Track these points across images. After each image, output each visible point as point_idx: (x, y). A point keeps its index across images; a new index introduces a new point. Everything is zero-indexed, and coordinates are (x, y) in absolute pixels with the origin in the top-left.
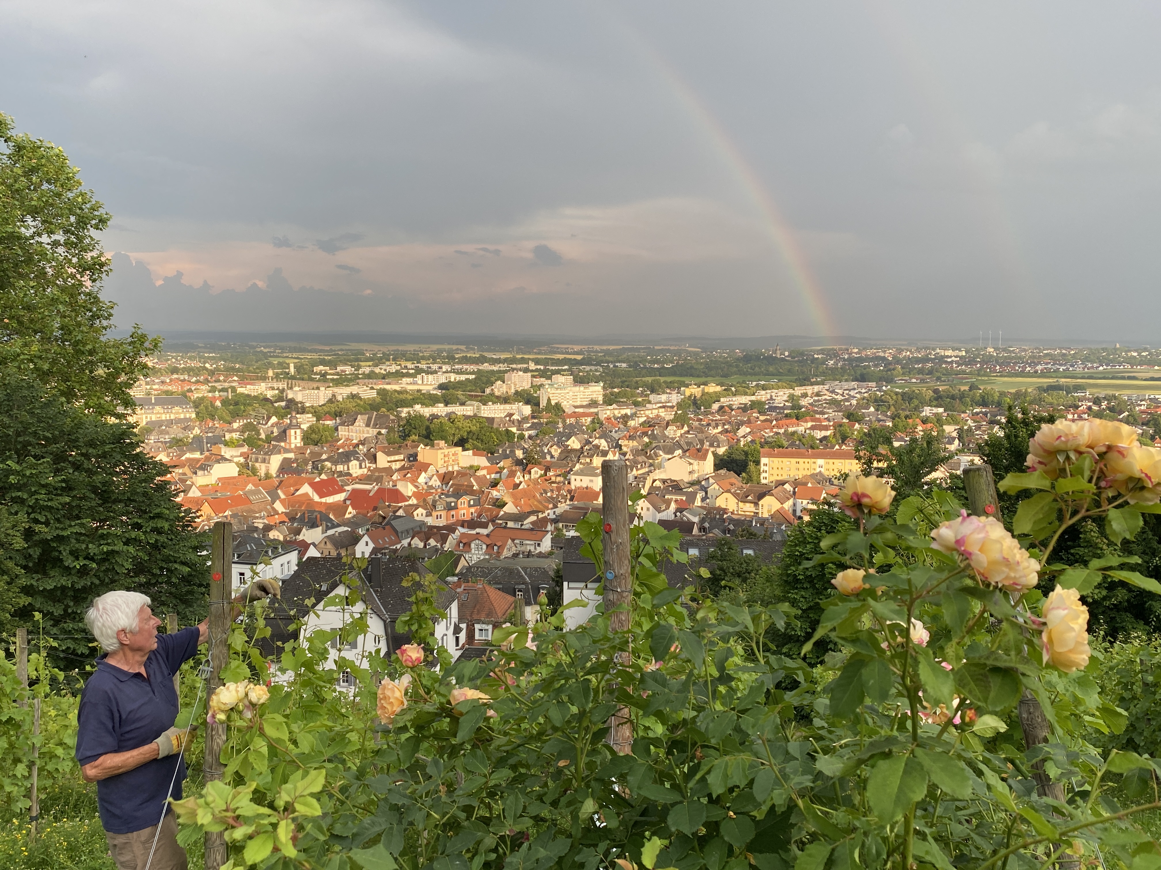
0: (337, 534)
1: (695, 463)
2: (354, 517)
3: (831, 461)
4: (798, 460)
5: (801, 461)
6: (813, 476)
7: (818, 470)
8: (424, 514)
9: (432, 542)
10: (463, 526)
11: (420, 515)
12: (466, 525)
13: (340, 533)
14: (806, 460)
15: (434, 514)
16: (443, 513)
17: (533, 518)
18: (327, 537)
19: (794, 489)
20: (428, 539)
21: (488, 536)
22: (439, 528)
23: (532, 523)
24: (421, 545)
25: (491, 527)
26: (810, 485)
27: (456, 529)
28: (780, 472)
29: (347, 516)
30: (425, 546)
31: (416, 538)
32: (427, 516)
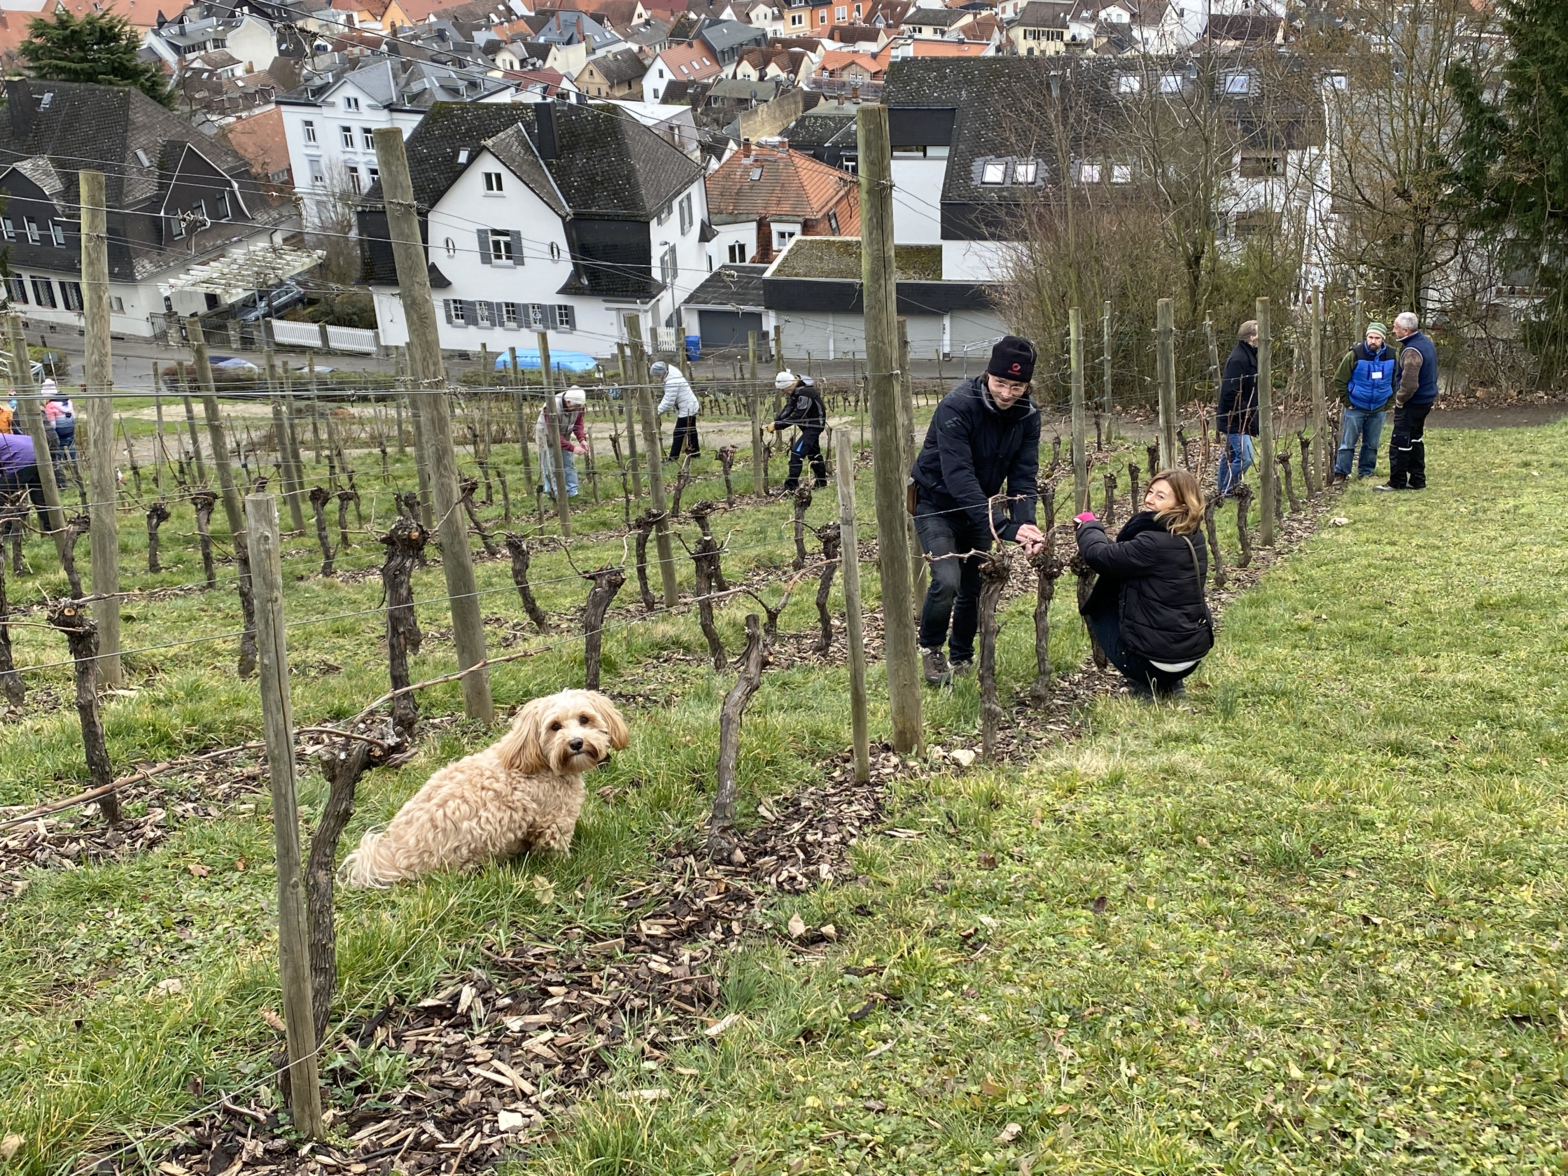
0: (610, 56)
2: (647, 23)
8: (770, 16)
9: (773, 70)
10: (831, 37)
11: (762, 17)
12: (837, 35)
13: (615, 55)
15: (788, 16)
16: (805, 15)
17: (968, 19)
18: (594, 62)
20: (766, 64)
21: (874, 56)
22: (787, 43)
23: (964, 30)
24: (754, 75)
25: (883, 39)
27: (819, 43)
29: (636, 21)
30: (761, 78)
31: (745, 63)
32: (775, 18)
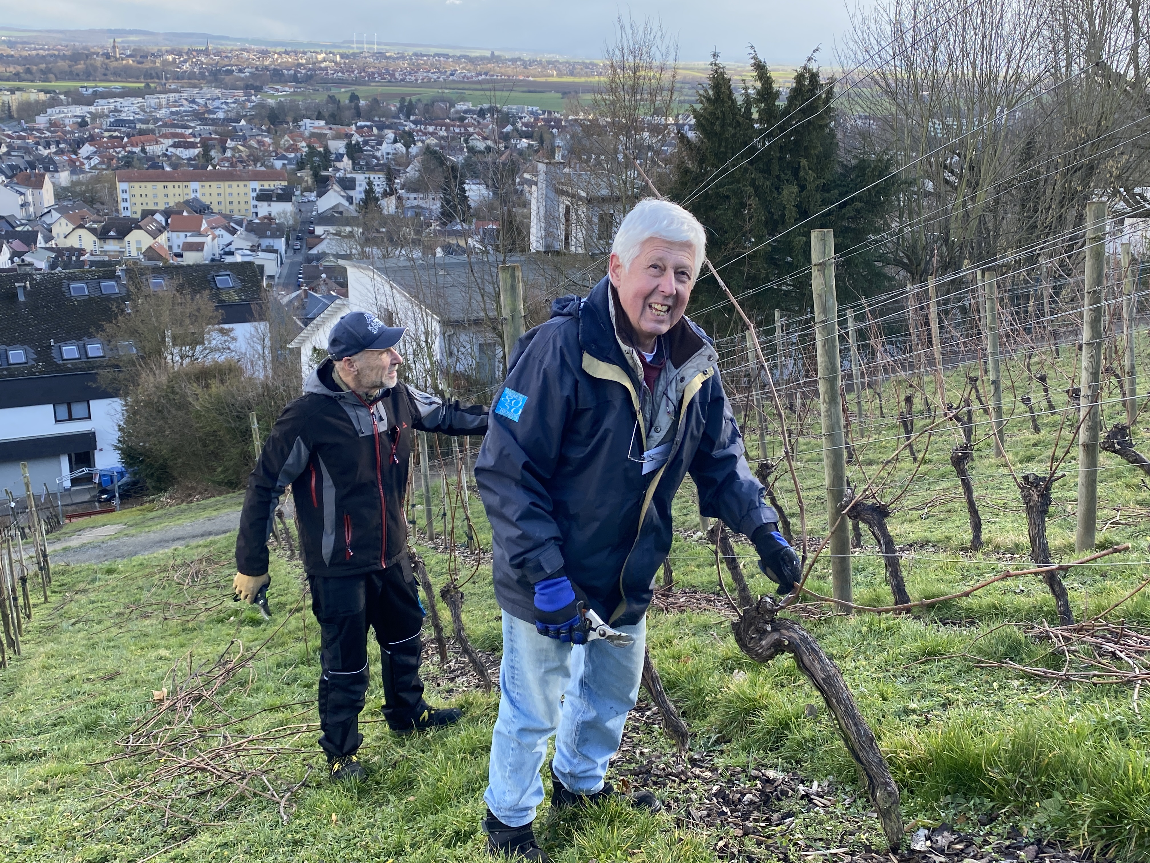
1: (29, 192)
3: (207, 184)
4: (166, 184)
5: (170, 185)
6: (187, 203)
7: (192, 196)
14: (176, 184)
19: (167, 221)
26: (185, 214)
28: (144, 200)
